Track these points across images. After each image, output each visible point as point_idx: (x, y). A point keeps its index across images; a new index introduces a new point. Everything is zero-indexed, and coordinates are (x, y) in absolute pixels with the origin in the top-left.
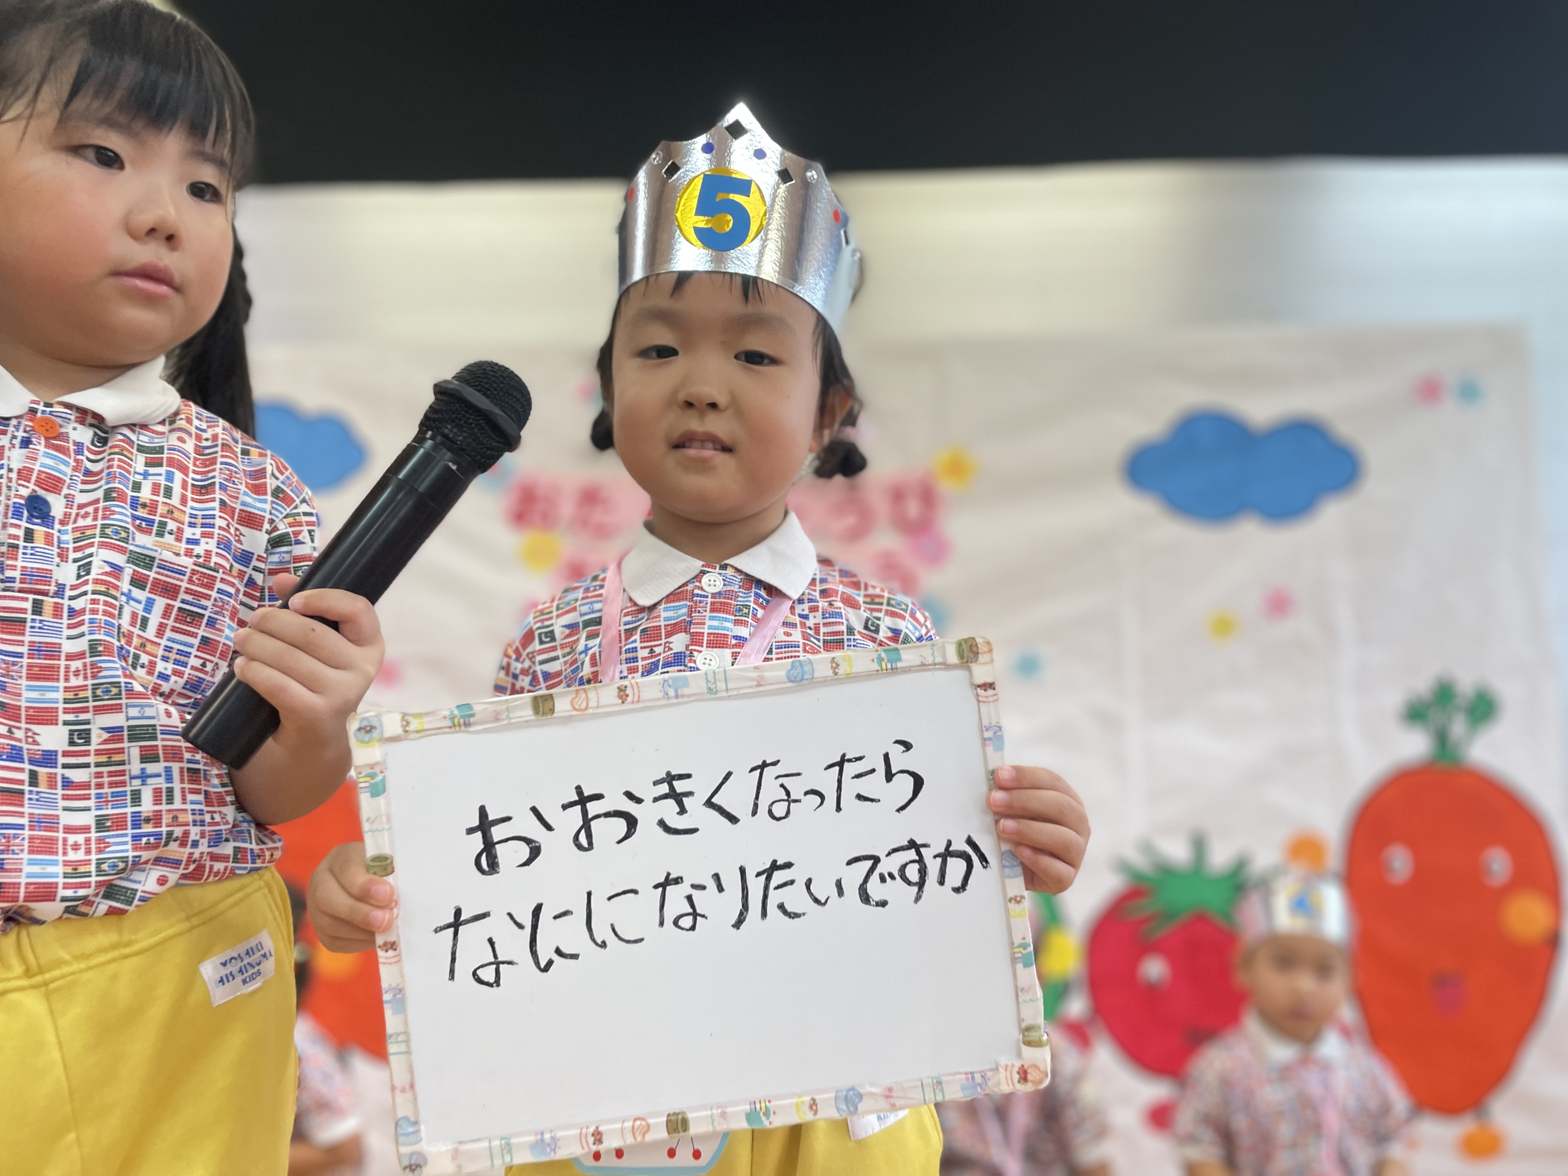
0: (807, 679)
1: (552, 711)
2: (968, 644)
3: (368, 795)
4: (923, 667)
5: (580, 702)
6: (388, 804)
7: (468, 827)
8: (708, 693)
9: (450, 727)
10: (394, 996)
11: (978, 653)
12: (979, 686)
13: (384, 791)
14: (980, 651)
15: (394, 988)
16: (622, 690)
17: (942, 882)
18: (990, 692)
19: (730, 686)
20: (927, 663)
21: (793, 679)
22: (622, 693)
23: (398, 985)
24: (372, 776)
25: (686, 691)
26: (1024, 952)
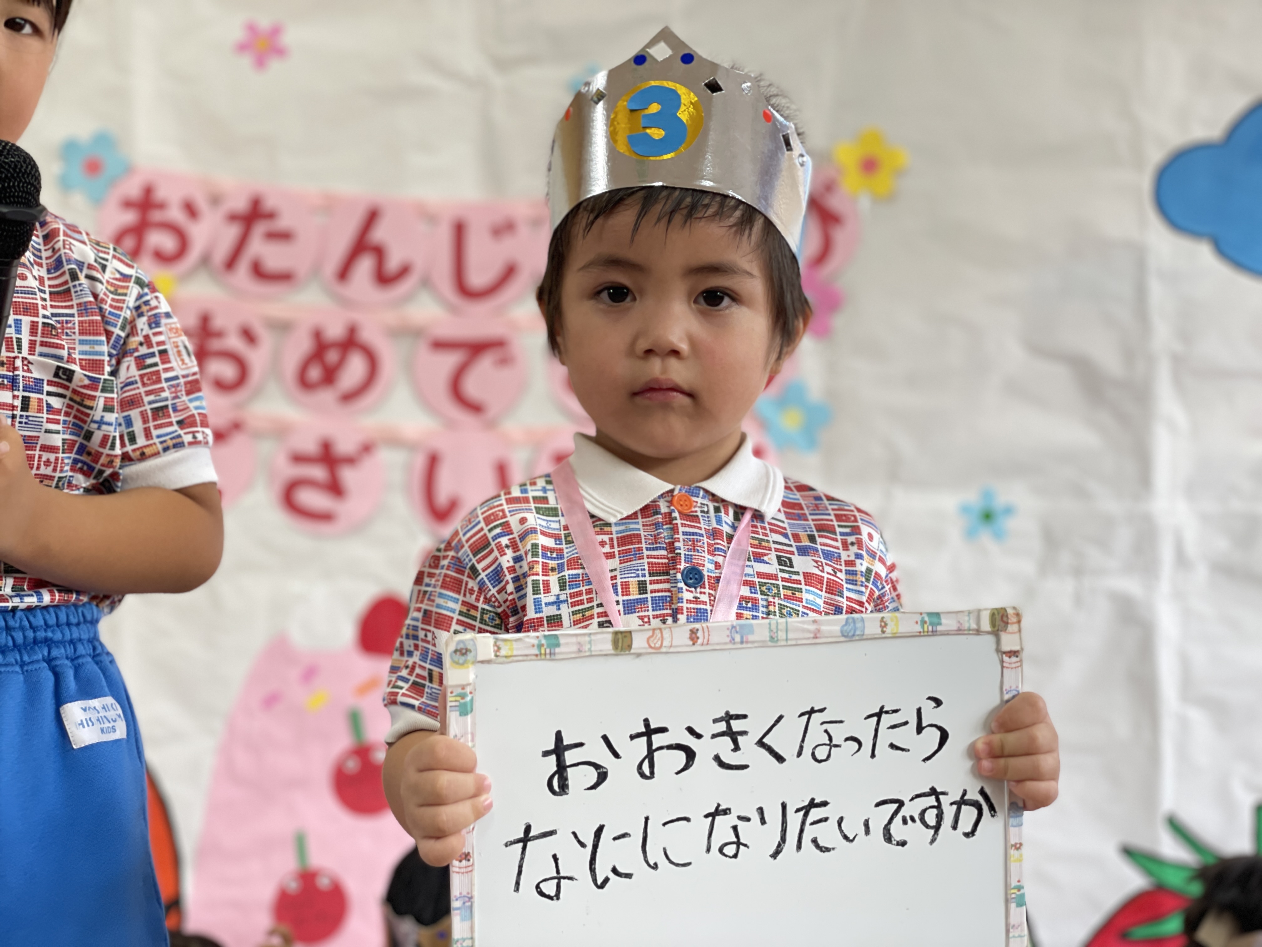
0: (858, 635)
1: (630, 647)
2: (1000, 615)
3: (458, 713)
4: (959, 632)
5: (655, 641)
6: (474, 724)
7: (545, 749)
8: (770, 641)
9: (537, 655)
10: (464, 903)
11: (1007, 623)
12: (1005, 653)
13: (472, 710)
14: (1009, 621)
15: (464, 896)
16: (693, 632)
17: (955, 827)
18: (1014, 659)
19: (790, 636)
20: (963, 629)
21: (846, 634)
22: (694, 635)
23: (468, 893)
24: (463, 696)
25: (751, 638)
26: (1018, 893)
